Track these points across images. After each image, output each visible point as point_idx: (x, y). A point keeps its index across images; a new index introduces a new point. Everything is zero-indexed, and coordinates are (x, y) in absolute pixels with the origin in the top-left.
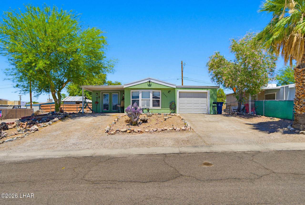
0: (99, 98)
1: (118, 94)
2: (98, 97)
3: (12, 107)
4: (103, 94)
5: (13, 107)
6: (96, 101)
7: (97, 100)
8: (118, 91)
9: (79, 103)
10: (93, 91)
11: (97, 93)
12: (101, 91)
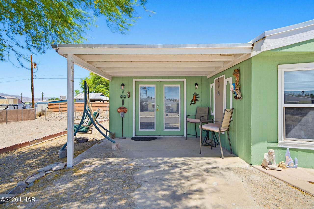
0: (129, 97)
1: (179, 85)
2: (126, 93)
3: (4, 107)
4: (140, 85)
5: (6, 107)
6: (121, 106)
7: (123, 101)
8: (180, 78)
9: (95, 101)
10: (113, 78)
11: (123, 85)
12: (135, 78)
